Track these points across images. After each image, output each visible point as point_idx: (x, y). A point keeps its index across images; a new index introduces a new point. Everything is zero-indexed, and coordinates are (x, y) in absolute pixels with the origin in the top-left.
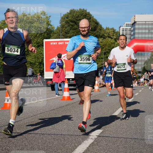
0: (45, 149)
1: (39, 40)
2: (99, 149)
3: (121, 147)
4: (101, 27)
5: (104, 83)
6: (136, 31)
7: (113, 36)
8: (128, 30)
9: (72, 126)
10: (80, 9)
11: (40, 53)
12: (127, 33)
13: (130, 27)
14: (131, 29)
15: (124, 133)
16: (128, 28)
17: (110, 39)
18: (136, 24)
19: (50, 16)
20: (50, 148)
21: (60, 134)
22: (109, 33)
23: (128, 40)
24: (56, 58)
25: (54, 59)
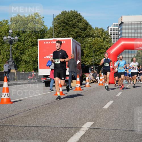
1: (33, 40)
2: (90, 140)
3: (111, 138)
4: (91, 27)
5: (94, 79)
6: (124, 31)
7: (102, 35)
8: (116, 30)
9: (64, 119)
10: (71, 11)
12: (115, 32)
13: (118, 28)
15: (113, 125)
16: (116, 28)
17: (99, 38)
18: (123, 24)
19: (43, 18)
20: (44, 139)
21: (54, 126)
22: (98, 32)
23: (116, 39)
24: (49, 56)
25: (47, 57)
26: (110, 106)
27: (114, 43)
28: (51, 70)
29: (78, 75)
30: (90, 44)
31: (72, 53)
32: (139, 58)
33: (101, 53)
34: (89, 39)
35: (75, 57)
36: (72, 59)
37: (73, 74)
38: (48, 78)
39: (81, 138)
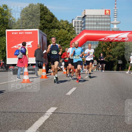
0: (6, 125)
1: (2, 30)
2: (53, 123)
3: (72, 121)
4: (56, 19)
5: (59, 68)
6: (86, 23)
7: (67, 27)
8: (79, 23)
9: (30, 105)
11: (3, 42)
12: (79, 25)
13: (81, 20)
14: (82, 21)
15: (75, 109)
16: (79, 20)
17: (64, 30)
18: (86, 17)
19: (11, 10)
20: (10, 124)
21: (20, 111)
22: (63, 25)
23: (79, 31)
24: (17, 46)
25: (15, 47)
26: (73, 93)
27: (78, 34)
28: (18, 58)
29: (44, 64)
30: (56, 36)
31: (38, 44)
32: (100, 48)
33: (66, 44)
34: (55, 31)
35: (41, 47)
36: (38, 49)
37: (39, 63)
38: (16, 67)
39: (45, 122)
